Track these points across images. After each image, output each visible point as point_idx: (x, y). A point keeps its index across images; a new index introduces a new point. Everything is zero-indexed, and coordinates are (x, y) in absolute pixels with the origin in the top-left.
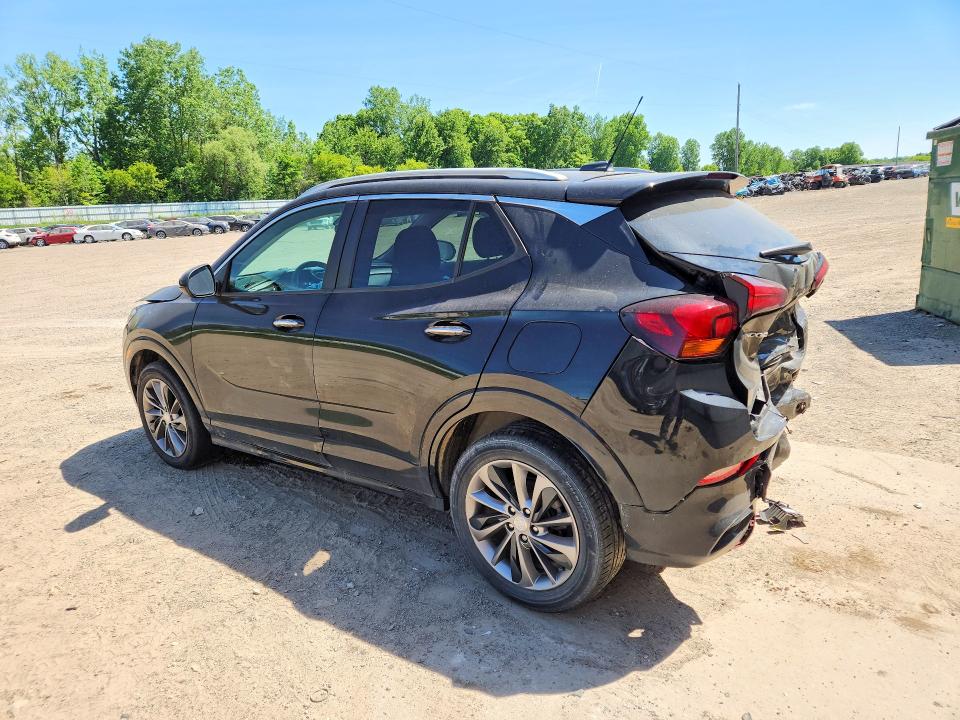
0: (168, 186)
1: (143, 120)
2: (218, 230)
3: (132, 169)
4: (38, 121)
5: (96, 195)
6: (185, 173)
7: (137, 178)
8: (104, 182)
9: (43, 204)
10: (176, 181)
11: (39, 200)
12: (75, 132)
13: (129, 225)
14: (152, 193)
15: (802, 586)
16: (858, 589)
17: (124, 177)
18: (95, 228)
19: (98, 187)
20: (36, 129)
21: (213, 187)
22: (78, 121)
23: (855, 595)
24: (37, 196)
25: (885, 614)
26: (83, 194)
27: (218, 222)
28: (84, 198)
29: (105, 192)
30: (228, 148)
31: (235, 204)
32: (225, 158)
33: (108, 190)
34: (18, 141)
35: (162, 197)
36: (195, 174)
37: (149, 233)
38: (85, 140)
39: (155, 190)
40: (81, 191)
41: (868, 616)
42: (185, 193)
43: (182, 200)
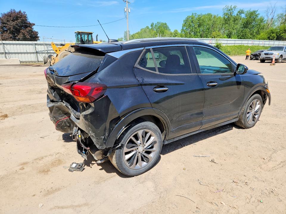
15: (54, 157)
16: (41, 163)
23: (41, 162)
25: (32, 162)
41: (36, 159)
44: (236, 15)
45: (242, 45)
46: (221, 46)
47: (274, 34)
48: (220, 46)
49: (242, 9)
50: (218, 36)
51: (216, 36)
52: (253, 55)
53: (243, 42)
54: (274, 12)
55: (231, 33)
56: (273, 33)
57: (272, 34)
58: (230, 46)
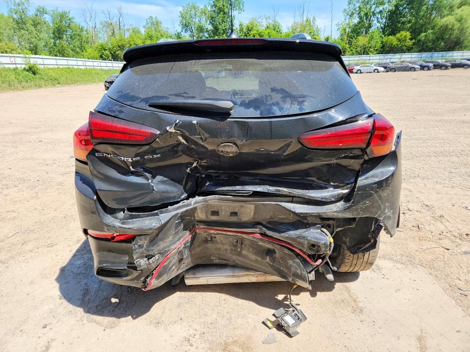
0: (414, 44)
1: (412, 8)
2: (426, 68)
3: (398, 35)
4: (362, 14)
5: (377, 50)
6: (426, 36)
7: (399, 40)
8: (382, 42)
9: (353, 54)
10: (419, 41)
11: (351, 52)
12: (377, 18)
13: (380, 65)
14: (404, 48)
17: (393, 40)
18: (363, 66)
19: (379, 45)
20: (361, 18)
21: (440, 43)
22: (381, 12)
24: (352, 50)
26: (371, 49)
27: (427, 64)
28: (370, 51)
29: (381, 48)
30: (456, 20)
31: (450, 54)
32: (453, 26)
33: (383, 47)
34: (351, 24)
35: (409, 50)
36: (431, 37)
37: (388, 69)
38: (381, 21)
39: (406, 46)
40: (370, 48)
42: (422, 47)
43: (419, 51)
44: (34, 16)
45: (71, 67)
46: (37, 69)
47: (106, 52)
48: (35, 68)
49: (43, 7)
50: (13, 50)
51: (8, 50)
52: (108, 83)
53: (71, 63)
54: (93, 16)
55: (36, 47)
56: (105, 50)
57: (104, 52)
58: (53, 69)
